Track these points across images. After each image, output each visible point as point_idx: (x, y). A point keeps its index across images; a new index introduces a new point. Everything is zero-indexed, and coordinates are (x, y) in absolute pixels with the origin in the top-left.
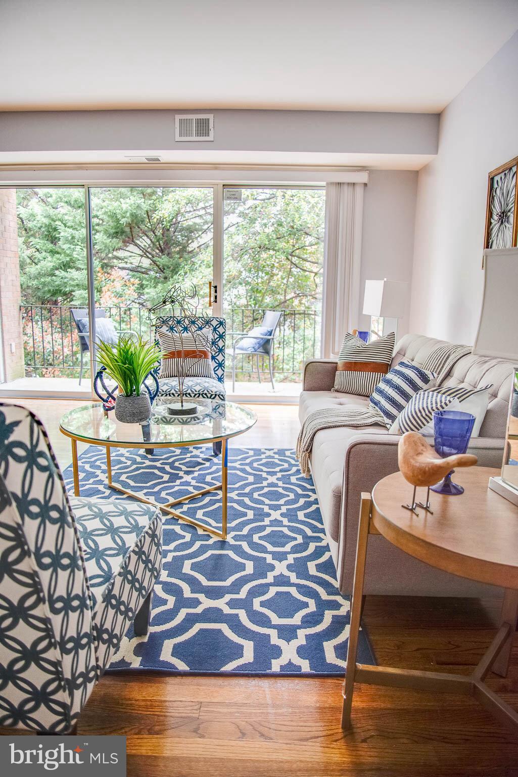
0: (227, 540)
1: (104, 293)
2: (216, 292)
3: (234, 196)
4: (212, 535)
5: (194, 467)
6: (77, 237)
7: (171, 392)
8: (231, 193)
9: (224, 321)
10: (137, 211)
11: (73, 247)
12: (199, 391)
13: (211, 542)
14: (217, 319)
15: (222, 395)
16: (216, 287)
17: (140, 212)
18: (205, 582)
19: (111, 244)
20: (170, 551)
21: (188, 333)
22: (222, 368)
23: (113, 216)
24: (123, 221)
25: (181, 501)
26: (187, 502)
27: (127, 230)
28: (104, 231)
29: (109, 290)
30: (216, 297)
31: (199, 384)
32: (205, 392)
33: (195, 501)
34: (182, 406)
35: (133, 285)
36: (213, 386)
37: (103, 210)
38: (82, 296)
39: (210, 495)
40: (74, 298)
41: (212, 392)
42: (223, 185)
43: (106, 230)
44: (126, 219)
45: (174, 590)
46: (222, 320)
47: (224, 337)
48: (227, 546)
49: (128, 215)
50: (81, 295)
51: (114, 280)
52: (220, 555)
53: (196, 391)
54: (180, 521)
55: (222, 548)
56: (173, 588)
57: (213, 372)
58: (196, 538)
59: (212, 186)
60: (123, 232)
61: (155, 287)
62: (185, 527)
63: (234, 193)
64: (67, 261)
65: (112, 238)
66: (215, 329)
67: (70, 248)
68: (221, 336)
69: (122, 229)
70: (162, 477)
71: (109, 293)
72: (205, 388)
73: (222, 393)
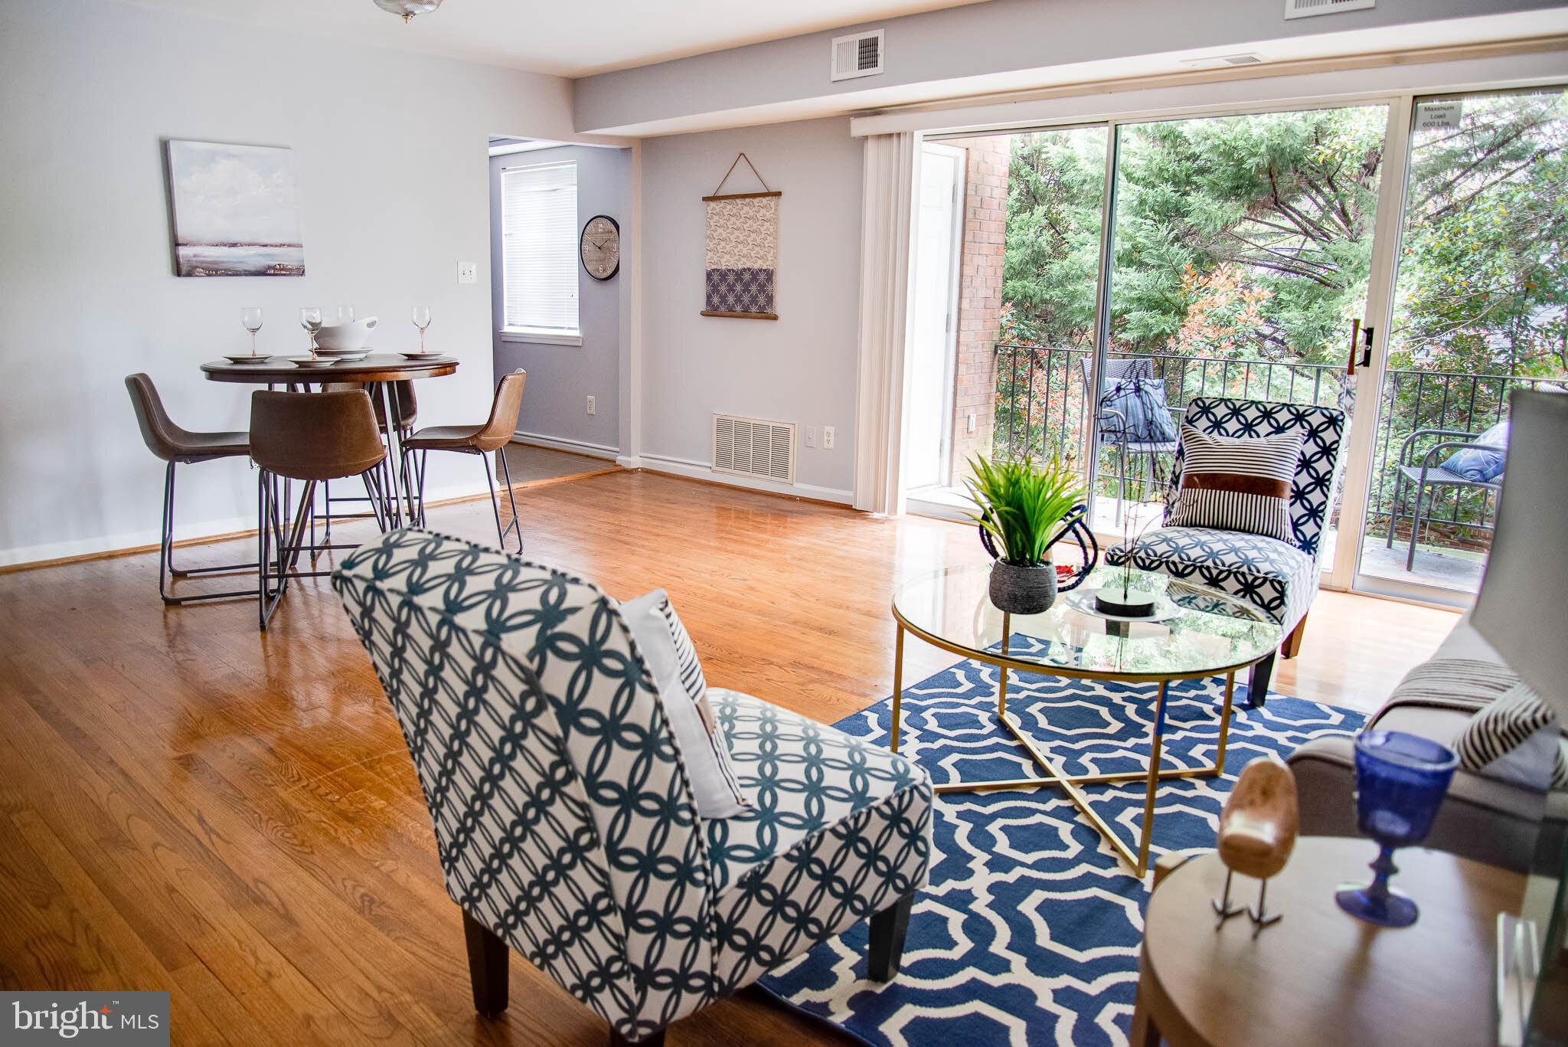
0: (1143, 881)
1: (1190, 318)
2: (1369, 341)
3: (1440, 120)
4: (1120, 862)
5: (1185, 720)
6: (1150, 200)
7: (1171, 559)
8: (1435, 113)
9: (1340, 418)
10: (1283, 141)
11: (1140, 220)
12: (1230, 566)
13: (1109, 873)
14: (1325, 411)
15: (1280, 583)
16: (1369, 332)
17: (1292, 142)
18: (1043, 937)
19: (1220, 213)
20: (1023, 864)
21: (1251, 436)
22: (1318, 520)
23: (1228, 153)
24: (1251, 163)
25: (1110, 779)
26: (1120, 785)
27: (1264, 178)
28: (1208, 185)
29: (1201, 312)
30: (1368, 354)
31: (1235, 550)
32: (1244, 569)
33: (1136, 788)
34: (1125, 596)
35: (1258, 301)
36: (1267, 559)
37: (1209, 142)
38: (1143, 323)
39: (1179, 784)
40: (1128, 326)
41: (1258, 572)
42: (1415, 97)
43: (1215, 184)
44: (1257, 159)
45: (980, 930)
46: (1335, 414)
47: (1334, 453)
48: (1135, 891)
49: (1263, 149)
50: (1141, 320)
51: (1216, 290)
52: (1110, 904)
53: (1224, 565)
54: (1080, 819)
55: (1122, 892)
56: (983, 928)
57: (1289, 529)
58: (1089, 855)
59: (1384, 101)
60: (1253, 184)
61: (1306, 308)
62: (1080, 832)
63: (1441, 112)
64: (1124, 249)
65: (1226, 200)
66: (1313, 434)
67: (1133, 223)
68: (1328, 451)
69: (1251, 179)
70: (1107, 724)
71: (1199, 318)
72: (1247, 562)
73: (1280, 578)
